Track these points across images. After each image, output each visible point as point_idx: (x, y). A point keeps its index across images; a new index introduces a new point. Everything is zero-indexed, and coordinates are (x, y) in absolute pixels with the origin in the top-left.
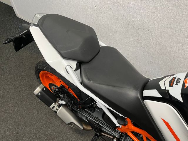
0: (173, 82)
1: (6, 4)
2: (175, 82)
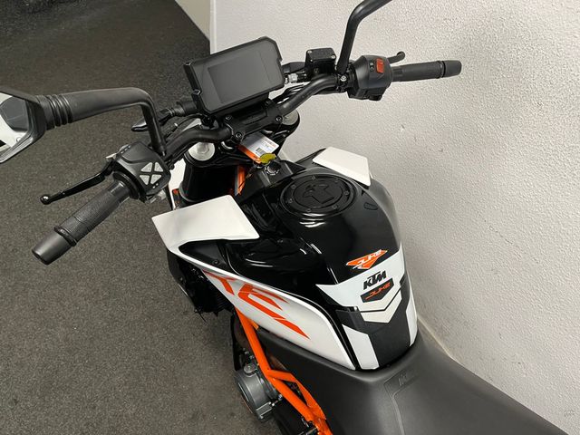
0: (380, 290)
1: (201, 32)
2: (379, 283)
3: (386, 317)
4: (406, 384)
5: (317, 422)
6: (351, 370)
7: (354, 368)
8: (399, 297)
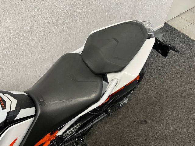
3: (15, 102)
4: (43, 99)
5: (51, 139)
6: (34, 119)
7: (34, 118)
8: (7, 95)
